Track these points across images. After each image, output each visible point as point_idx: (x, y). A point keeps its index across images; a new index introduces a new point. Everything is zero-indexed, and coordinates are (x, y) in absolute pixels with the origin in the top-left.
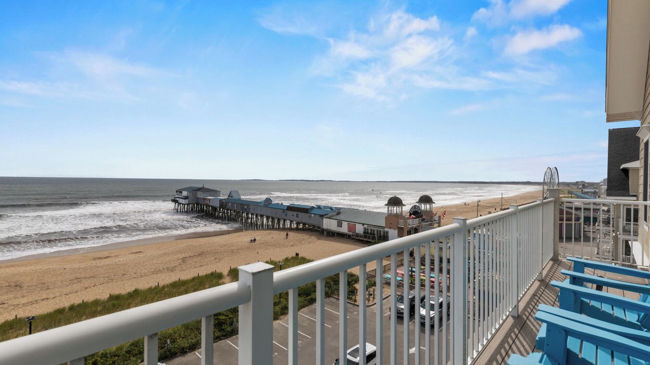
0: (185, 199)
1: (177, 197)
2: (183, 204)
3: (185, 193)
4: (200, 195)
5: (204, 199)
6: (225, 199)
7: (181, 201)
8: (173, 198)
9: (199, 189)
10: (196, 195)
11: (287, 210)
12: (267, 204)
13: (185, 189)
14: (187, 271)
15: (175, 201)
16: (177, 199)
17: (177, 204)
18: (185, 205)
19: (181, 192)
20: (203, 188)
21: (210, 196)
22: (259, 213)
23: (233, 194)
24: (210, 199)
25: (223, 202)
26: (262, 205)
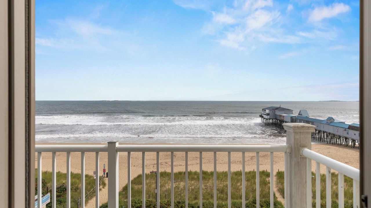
0: (267, 115)
1: (263, 114)
2: (266, 119)
3: (267, 111)
4: (278, 113)
5: (280, 116)
6: (295, 117)
7: (265, 116)
8: (260, 114)
9: (277, 109)
10: (275, 113)
11: (348, 129)
12: (329, 122)
13: (267, 108)
14: (251, 166)
15: (261, 116)
16: (263, 115)
17: (263, 119)
18: (268, 119)
19: (265, 110)
20: (280, 107)
21: (285, 114)
22: (322, 129)
23: (302, 113)
24: (284, 116)
25: (293, 119)
26: (325, 122)
